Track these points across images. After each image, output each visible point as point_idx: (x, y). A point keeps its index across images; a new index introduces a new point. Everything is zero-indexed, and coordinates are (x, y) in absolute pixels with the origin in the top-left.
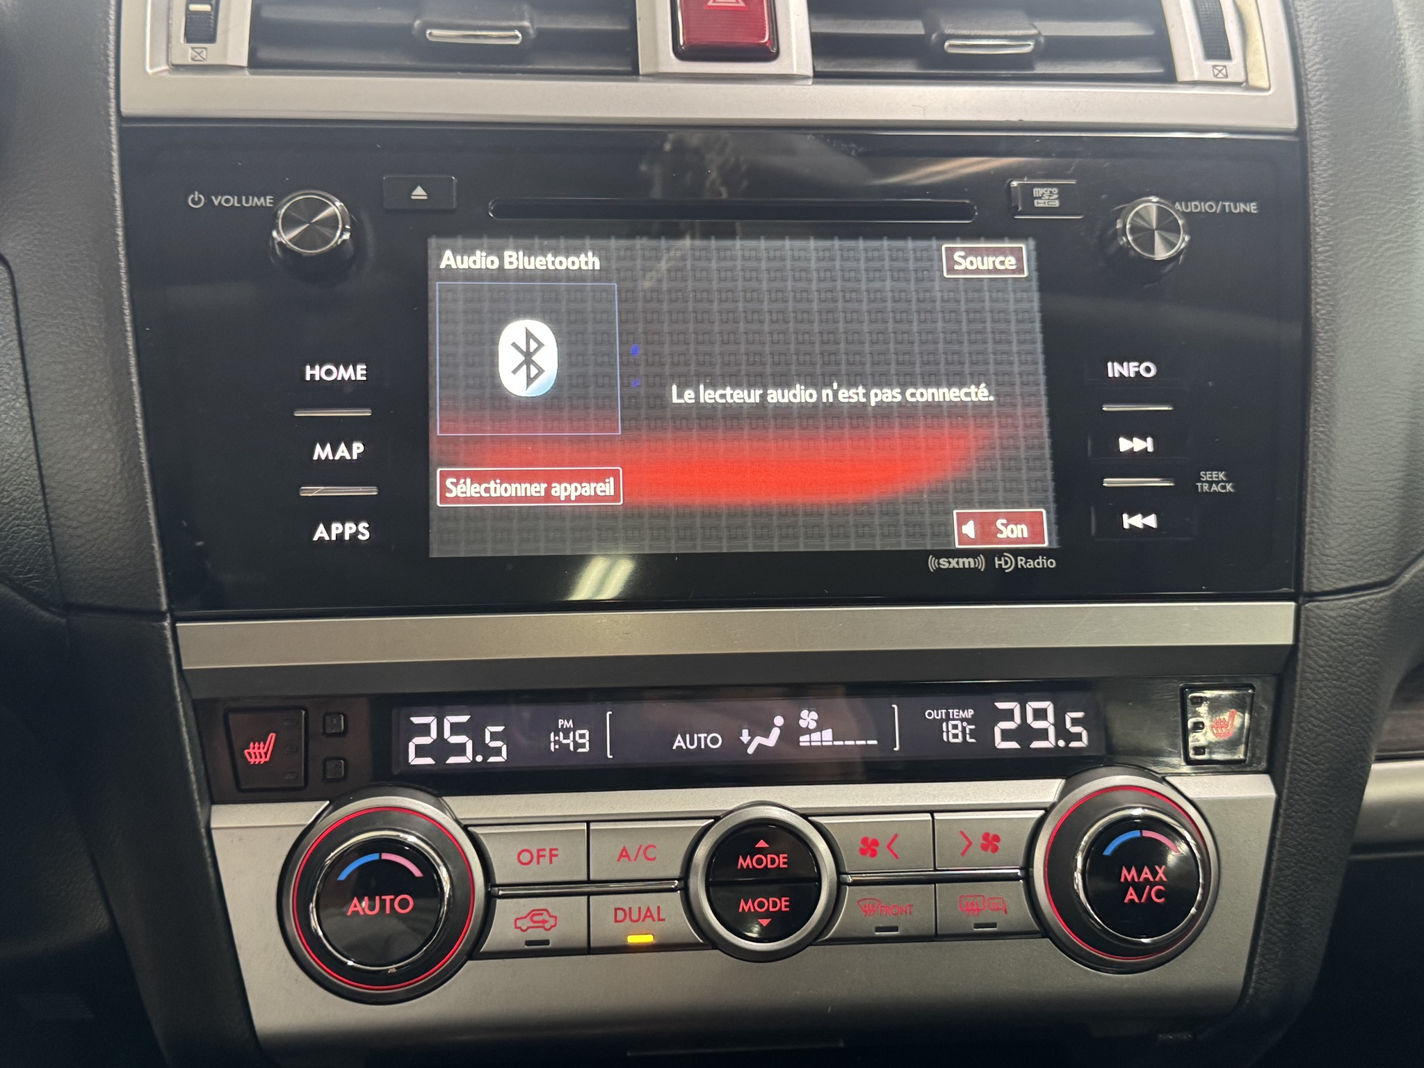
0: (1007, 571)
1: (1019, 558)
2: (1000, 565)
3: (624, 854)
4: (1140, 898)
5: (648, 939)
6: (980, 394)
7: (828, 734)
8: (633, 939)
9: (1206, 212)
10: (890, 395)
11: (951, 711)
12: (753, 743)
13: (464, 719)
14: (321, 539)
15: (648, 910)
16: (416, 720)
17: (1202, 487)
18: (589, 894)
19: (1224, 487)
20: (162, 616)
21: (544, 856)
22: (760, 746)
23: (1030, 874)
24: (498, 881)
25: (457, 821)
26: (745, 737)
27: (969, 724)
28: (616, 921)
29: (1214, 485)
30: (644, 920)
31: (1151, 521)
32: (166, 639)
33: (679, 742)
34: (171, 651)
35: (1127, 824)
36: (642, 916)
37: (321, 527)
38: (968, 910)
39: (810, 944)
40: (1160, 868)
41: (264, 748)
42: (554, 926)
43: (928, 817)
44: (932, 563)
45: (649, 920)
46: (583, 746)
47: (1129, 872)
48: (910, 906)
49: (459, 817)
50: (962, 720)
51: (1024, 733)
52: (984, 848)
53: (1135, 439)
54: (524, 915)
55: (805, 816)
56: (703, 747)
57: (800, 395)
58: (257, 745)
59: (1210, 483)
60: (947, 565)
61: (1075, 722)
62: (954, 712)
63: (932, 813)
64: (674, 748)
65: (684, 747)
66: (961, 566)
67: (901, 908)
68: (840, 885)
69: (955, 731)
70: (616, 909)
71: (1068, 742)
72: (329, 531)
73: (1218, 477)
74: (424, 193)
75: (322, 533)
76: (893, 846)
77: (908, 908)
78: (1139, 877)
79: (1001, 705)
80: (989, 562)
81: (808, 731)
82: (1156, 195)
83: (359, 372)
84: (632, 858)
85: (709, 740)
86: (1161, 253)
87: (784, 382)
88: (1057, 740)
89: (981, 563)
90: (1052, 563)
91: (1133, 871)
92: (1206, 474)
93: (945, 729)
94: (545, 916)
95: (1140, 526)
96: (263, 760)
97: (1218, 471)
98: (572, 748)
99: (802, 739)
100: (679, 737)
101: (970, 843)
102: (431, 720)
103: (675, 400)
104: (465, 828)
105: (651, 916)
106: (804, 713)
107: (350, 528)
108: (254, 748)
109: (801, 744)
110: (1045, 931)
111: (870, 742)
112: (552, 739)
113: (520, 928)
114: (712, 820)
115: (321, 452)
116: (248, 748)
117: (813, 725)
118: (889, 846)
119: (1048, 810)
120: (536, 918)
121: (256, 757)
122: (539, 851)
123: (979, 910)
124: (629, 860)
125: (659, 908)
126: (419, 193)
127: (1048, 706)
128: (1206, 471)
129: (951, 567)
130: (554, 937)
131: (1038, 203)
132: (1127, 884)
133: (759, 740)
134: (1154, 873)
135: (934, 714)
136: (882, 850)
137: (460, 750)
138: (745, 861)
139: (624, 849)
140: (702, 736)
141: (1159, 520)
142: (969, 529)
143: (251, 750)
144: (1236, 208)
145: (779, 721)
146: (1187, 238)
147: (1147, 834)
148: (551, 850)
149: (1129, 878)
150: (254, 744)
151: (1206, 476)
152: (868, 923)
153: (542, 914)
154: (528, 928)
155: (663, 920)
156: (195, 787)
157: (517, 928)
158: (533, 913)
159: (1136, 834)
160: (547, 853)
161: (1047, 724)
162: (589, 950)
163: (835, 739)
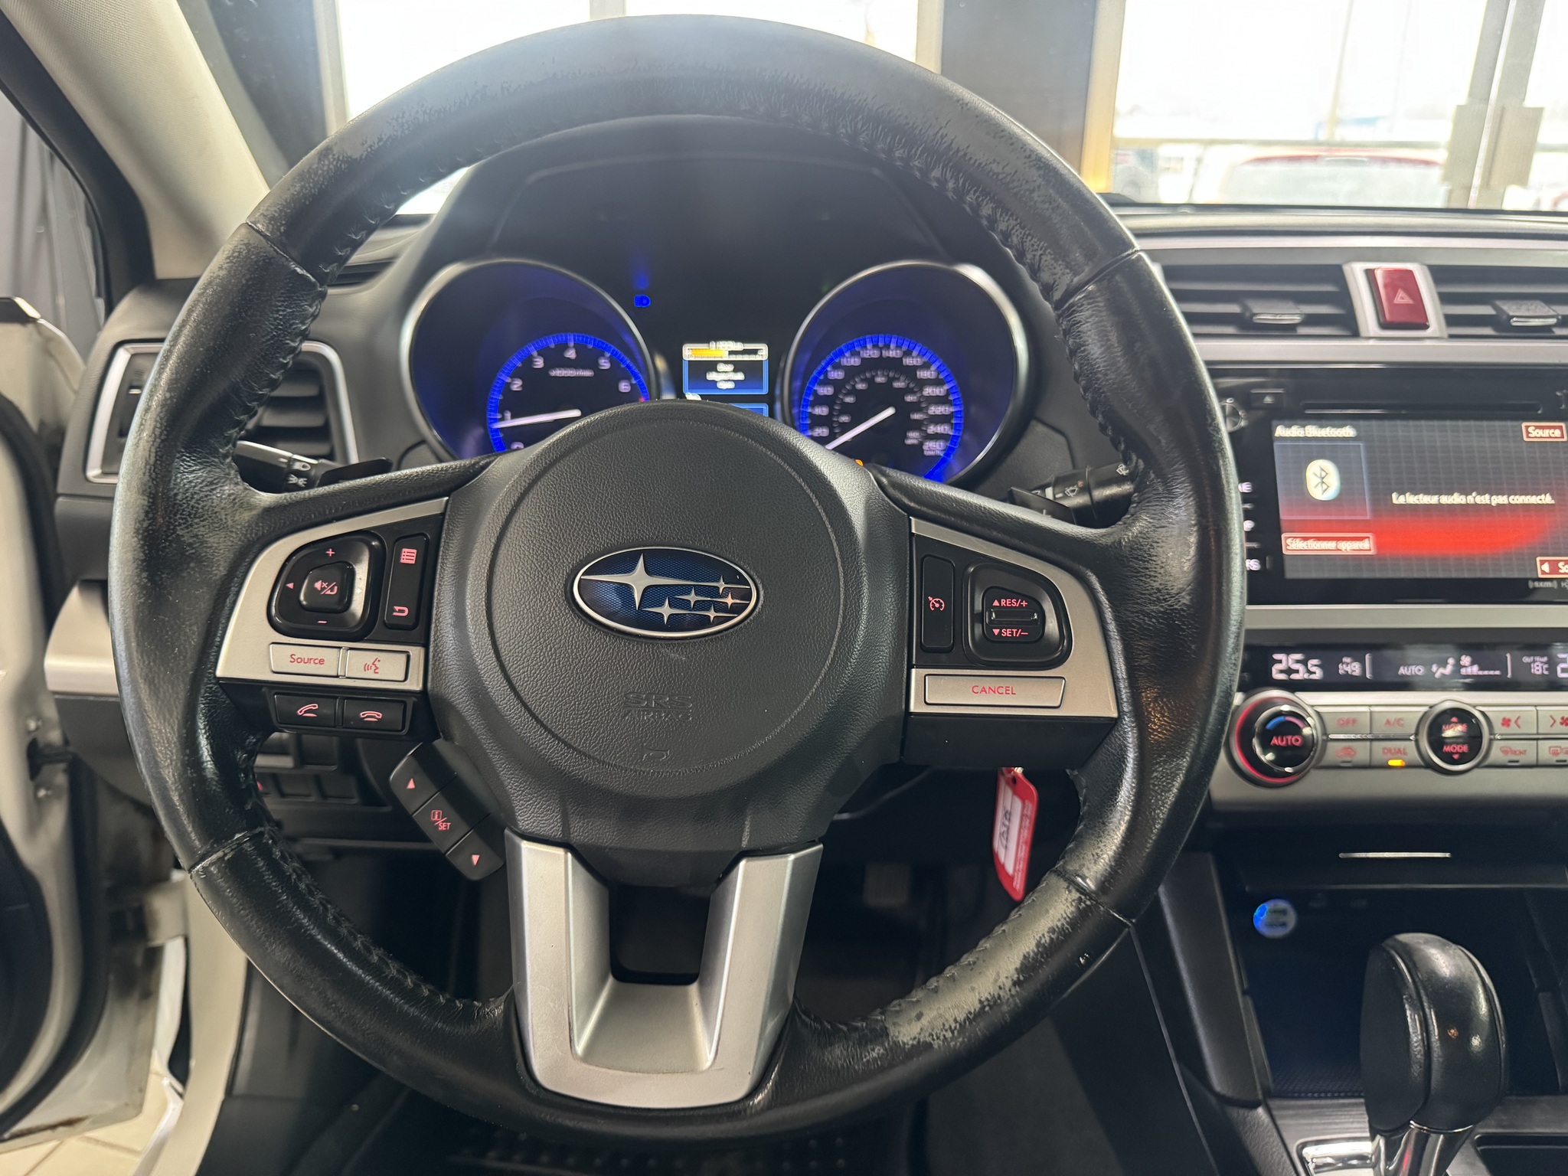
3: (1387, 722)
5: (1397, 763)
6: (1547, 499)
7: (1475, 668)
8: (1392, 763)
10: (1502, 500)
12: (1439, 672)
13: (1299, 657)
15: (1400, 749)
16: (1275, 657)
18: (1371, 740)
22: (1442, 673)
26: (1434, 669)
27: (1545, 665)
28: (1384, 754)
30: (1397, 754)
33: (1402, 671)
36: (1397, 752)
38: (1553, 753)
39: (1478, 767)
42: (1355, 755)
43: (1533, 708)
44: (1531, 585)
45: (1400, 754)
46: (1356, 671)
49: (1307, 702)
50: (1541, 663)
52: (1562, 724)
54: (1340, 750)
55: (1474, 706)
56: (1413, 673)
57: (1457, 499)
60: (1538, 586)
62: (1537, 659)
63: (1534, 706)
64: (1399, 673)
65: (1404, 673)
66: (1545, 586)
67: (1520, 752)
68: (1492, 740)
69: (1538, 668)
70: (1384, 748)
74: (1270, 400)
76: (1517, 722)
77: (1524, 751)
79: (1561, 656)
80: (1559, 585)
84: (1392, 724)
85: (1417, 670)
87: (1450, 493)
89: (1555, 585)
93: (1532, 667)
94: (1351, 751)
98: (1350, 672)
99: (1462, 670)
100: (1402, 669)
101: (1555, 722)
102: (1283, 657)
103: (1395, 501)
104: (1312, 708)
105: (1400, 752)
106: (1463, 657)
109: (1463, 673)
111: (1496, 672)
112: (1340, 668)
113: (1338, 756)
114: (1431, 707)
117: (1468, 664)
120: (1346, 751)
123: (1558, 753)
125: (1404, 748)
126: (1268, 400)
129: (1540, 586)
130: (1355, 760)
133: (1441, 670)
135: (1526, 659)
136: (1513, 723)
137: (1297, 671)
139: (1388, 720)
140: (1414, 668)
142: (1546, 567)
145: (1451, 661)
152: (1503, 759)
153: (1348, 750)
154: (1342, 756)
155: (1407, 754)
158: (1344, 749)
160: (1351, 721)
162: (1370, 767)
163: (1479, 671)
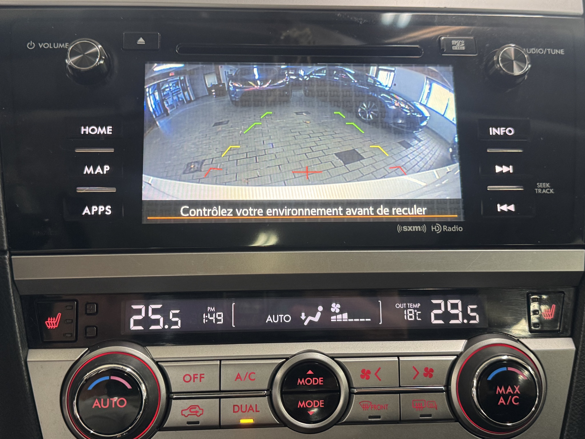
0: (437, 233)
1: (444, 226)
2: (434, 230)
3: (238, 377)
4: (506, 402)
5: (251, 421)
7: (345, 315)
8: (243, 421)
9: (539, 53)
11: (409, 304)
12: (307, 320)
13: (159, 306)
14: (86, 214)
15: (251, 406)
16: (134, 307)
17: (538, 190)
18: (220, 398)
19: (549, 191)
20: (5, 252)
21: (197, 378)
22: (311, 321)
23: (449, 389)
24: (173, 391)
25: (153, 359)
26: (303, 317)
27: (418, 311)
28: (234, 412)
29: (544, 190)
30: (248, 412)
31: (512, 208)
32: (6, 264)
33: (269, 319)
34: (9, 271)
35: (500, 363)
36: (248, 409)
37: (87, 208)
38: (417, 407)
39: (335, 425)
40: (517, 387)
41: (55, 321)
42: (202, 414)
43: (396, 359)
44: (399, 229)
45: (251, 411)
46: (220, 320)
47: (501, 389)
48: (387, 405)
49: (154, 357)
50: (414, 309)
51: (446, 316)
52: (425, 375)
53: (503, 166)
54: (186, 409)
55: (333, 358)
56: (281, 321)
58: (52, 319)
59: (542, 189)
60: (407, 230)
61: (472, 310)
62: (410, 305)
63: (398, 357)
64: (267, 322)
65: (272, 322)
66: (414, 230)
67: (382, 406)
68: (351, 394)
69: (411, 315)
70: (234, 406)
71: (469, 321)
72: (90, 210)
73: (546, 186)
74: (143, 41)
75: (87, 211)
76: (378, 374)
77: (386, 406)
78: (506, 391)
79: (434, 302)
80: (429, 228)
81: (335, 314)
82: (514, 43)
83: (108, 130)
84: (243, 379)
85: (285, 318)
86: (517, 72)
88: (463, 320)
89: (424, 229)
90: (461, 229)
91: (503, 389)
92: (540, 184)
93: (405, 313)
94: (197, 409)
95: (506, 210)
96: (55, 327)
97: (546, 183)
98: (214, 322)
99: (332, 318)
100: (269, 317)
101: (418, 373)
102: (142, 307)
104: (157, 363)
105: (252, 409)
106: (333, 305)
107: (101, 209)
108: (50, 321)
109: (332, 320)
110: (456, 418)
111: (367, 320)
112: (204, 317)
113: (184, 415)
114: (285, 360)
115: (88, 170)
116: (47, 321)
117: (338, 311)
118: (376, 374)
119: (459, 356)
120: (192, 410)
121: (51, 325)
122: (194, 375)
123: (422, 407)
124: (241, 380)
125: (256, 405)
126: (141, 41)
127: (459, 302)
128: (540, 183)
129: (409, 230)
130: (202, 419)
131: (455, 48)
132: (500, 395)
133: (310, 318)
134: (514, 389)
135: (399, 306)
136: (372, 376)
137: (157, 322)
138: (301, 381)
139: (239, 374)
140: (281, 316)
141: (516, 208)
143: (49, 322)
144: (553, 52)
145: (320, 308)
146: (529, 66)
147: (510, 369)
148: (201, 375)
149: (501, 392)
150: (50, 318)
151: (540, 185)
152: (364, 414)
153: (195, 408)
154: (189, 415)
155: (259, 411)
156: (19, 340)
157: (182, 415)
158: (191, 407)
159: (504, 369)
160: (199, 376)
161: (458, 311)
162: (220, 427)
163: (349, 318)
